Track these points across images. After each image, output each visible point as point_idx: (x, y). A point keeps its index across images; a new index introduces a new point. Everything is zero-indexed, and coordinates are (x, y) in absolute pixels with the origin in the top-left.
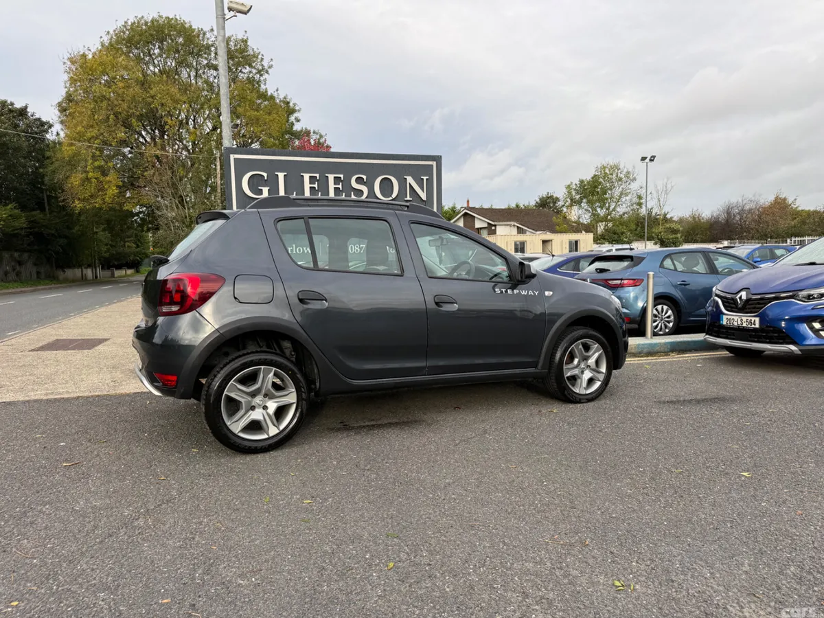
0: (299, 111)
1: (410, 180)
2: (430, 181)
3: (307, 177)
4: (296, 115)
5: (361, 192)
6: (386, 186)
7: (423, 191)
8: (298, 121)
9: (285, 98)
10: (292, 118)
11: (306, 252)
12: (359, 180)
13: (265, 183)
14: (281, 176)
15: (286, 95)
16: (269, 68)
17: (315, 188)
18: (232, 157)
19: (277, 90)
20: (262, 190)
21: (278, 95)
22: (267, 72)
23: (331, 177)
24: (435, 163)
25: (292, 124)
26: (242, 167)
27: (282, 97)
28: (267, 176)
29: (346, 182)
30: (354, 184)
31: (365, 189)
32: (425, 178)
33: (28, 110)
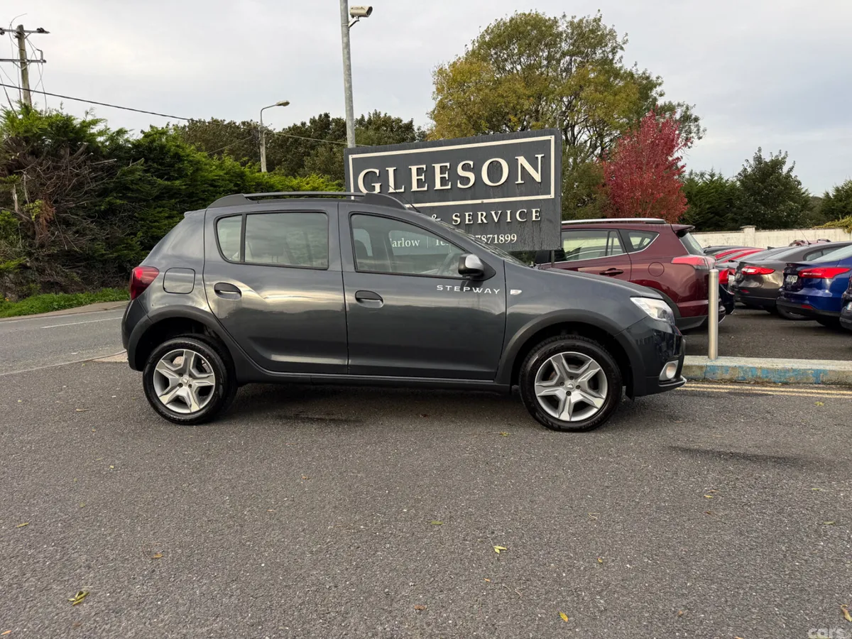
0: (660, 84)
1: (522, 160)
2: (546, 160)
3: (414, 169)
4: (658, 89)
5: (468, 179)
6: (495, 171)
7: (538, 172)
8: (661, 95)
9: (644, 73)
10: (654, 93)
11: (414, 245)
12: (465, 168)
13: (378, 179)
14: (391, 170)
15: (646, 70)
16: (624, 43)
17: (422, 179)
18: (351, 157)
19: (636, 65)
20: (374, 186)
21: (637, 70)
22: (622, 48)
23: (437, 167)
24: (553, 137)
25: (655, 99)
26: (359, 164)
27: (640, 72)
28: (380, 172)
29: (453, 171)
30: (461, 172)
31: (472, 176)
32: (539, 156)
33: (414, 124)
